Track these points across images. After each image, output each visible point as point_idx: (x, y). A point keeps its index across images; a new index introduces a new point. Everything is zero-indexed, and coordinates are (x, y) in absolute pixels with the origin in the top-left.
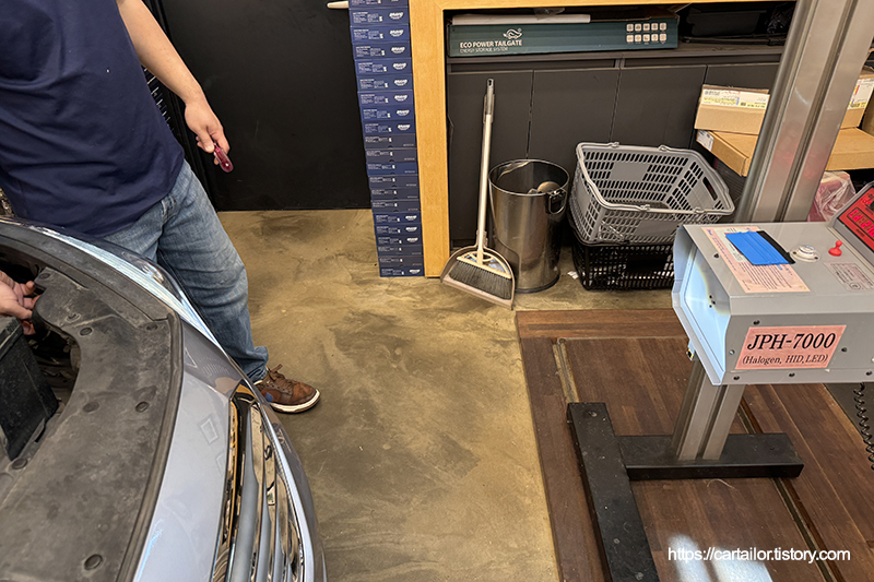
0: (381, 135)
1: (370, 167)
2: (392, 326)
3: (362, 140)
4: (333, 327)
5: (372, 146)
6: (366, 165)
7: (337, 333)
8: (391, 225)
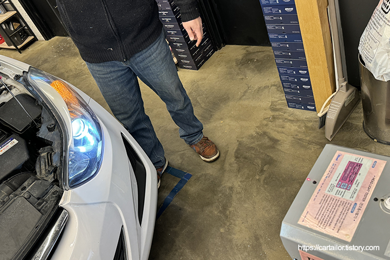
0: (275, 15)
1: (270, 36)
2: (274, 148)
3: (263, 18)
4: (240, 140)
5: (270, 22)
7: (240, 144)
8: (291, 75)
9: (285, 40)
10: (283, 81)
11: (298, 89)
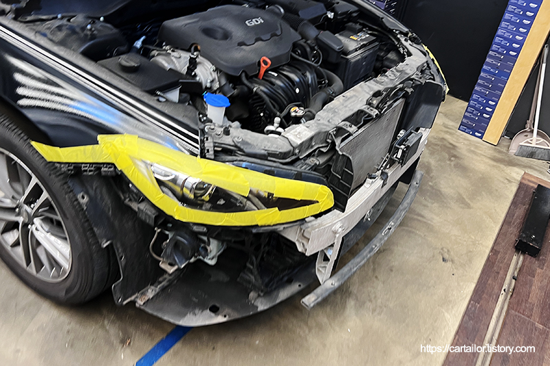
0: (499, 53)
1: (484, 67)
2: (455, 149)
3: (488, 52)
5: (491, 57)
6: (482, 66)
8: (479, 103)
9: (495, 74)
10: (469, 106)
11: (477, 116)
